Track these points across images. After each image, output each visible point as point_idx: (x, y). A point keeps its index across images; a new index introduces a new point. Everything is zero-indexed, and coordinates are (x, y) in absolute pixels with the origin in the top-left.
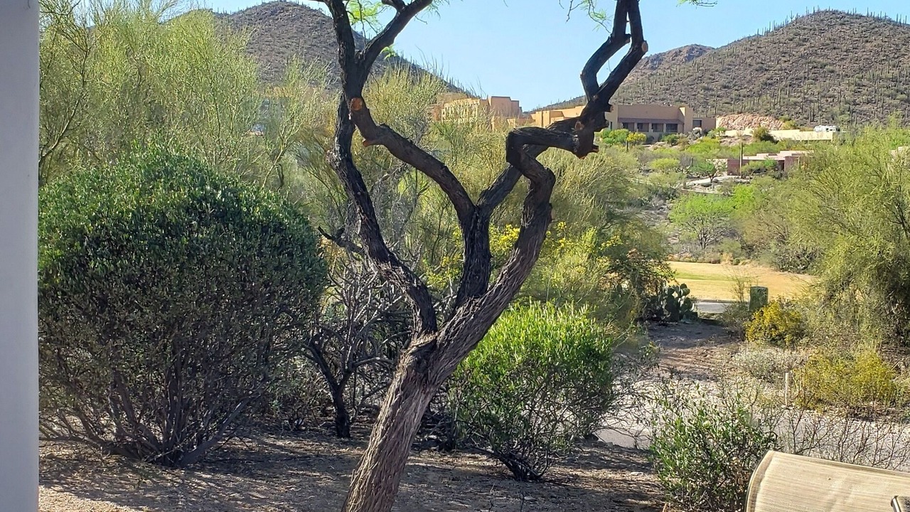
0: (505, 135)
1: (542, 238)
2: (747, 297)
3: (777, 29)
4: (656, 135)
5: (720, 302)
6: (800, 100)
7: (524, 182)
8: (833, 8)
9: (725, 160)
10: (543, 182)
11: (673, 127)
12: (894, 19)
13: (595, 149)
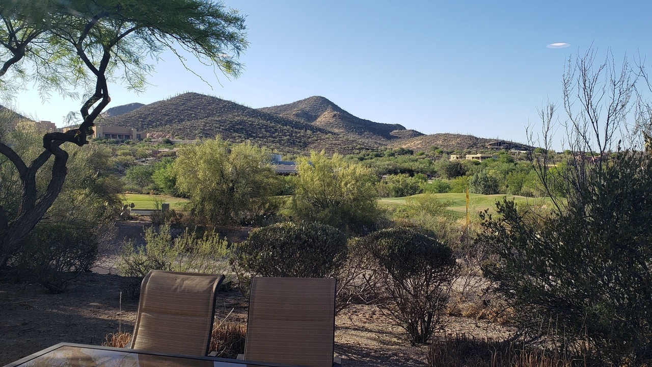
0: (42, 136)
1: (62, 182)
2: (160, 207)
3: (172, 99)
4: (120, 140)
5: (149, 210)
6: (182, 127)
7: (53, 157)
8: (194, 92)
9: (151, 151)
10: (62, 157)
11: (128, 137)
12: (219, 98)
13: (87, 143)
